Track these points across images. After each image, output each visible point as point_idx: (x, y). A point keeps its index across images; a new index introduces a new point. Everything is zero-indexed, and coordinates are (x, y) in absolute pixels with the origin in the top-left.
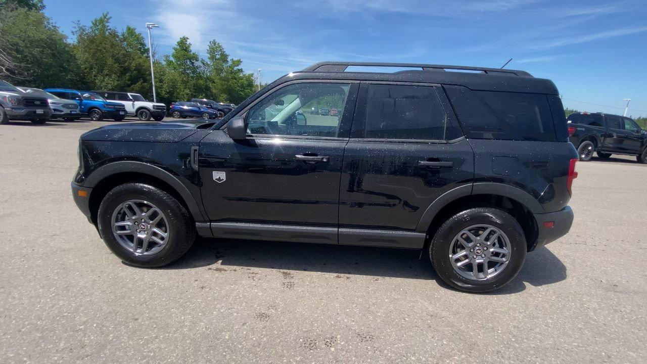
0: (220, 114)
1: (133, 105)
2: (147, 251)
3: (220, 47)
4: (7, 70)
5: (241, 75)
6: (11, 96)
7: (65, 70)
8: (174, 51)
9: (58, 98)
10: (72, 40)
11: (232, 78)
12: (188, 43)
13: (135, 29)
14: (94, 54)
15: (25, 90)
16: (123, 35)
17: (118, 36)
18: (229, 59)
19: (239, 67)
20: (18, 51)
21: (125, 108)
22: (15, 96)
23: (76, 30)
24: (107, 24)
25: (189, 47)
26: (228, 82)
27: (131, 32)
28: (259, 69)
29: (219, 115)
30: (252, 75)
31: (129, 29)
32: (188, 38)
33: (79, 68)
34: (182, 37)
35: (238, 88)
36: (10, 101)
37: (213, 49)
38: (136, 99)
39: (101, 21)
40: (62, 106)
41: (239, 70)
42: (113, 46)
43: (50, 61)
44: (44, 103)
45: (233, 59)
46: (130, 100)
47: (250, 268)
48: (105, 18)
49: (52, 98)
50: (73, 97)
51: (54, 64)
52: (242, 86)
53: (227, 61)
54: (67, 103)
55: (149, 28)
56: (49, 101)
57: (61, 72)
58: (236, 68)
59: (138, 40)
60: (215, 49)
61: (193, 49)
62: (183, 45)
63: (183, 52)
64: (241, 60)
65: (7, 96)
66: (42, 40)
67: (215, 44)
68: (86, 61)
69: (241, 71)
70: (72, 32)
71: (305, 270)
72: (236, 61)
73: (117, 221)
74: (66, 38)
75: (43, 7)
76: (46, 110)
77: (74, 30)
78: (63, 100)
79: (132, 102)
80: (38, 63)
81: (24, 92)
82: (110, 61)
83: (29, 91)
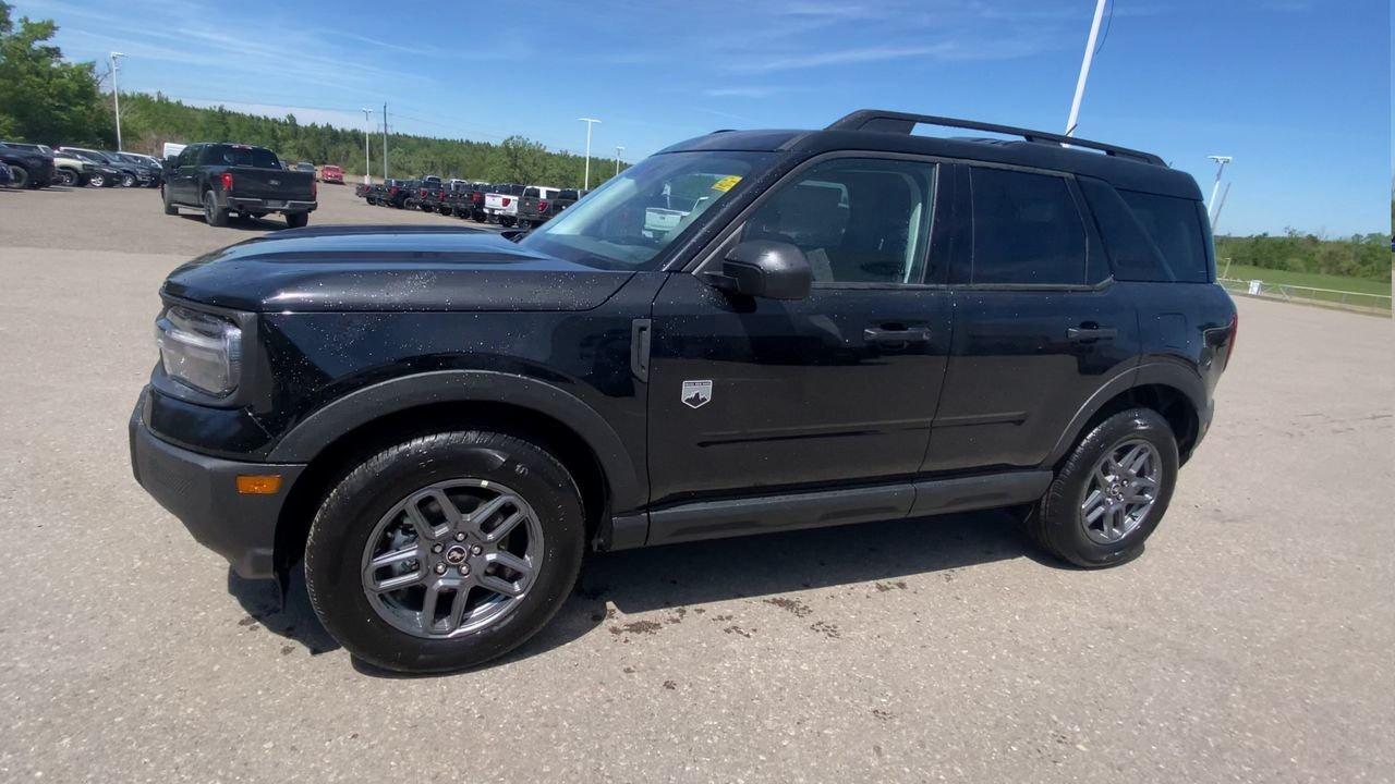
0: (15, 172)
5: (54, 65)
11: (29, 72)
18: (14, 18)
19: (50, 43)
26: (16, 80)
28: (113, 53)
29: (12, 177)
30: (91, 67)
35: (50, 100)
41: (48, 50)
45: (26, 20)
52: (62, 94)
53: (9, 23)
58: (37, 45)
64: (55, 25)
69: (55, 52)
72: (38, 25)
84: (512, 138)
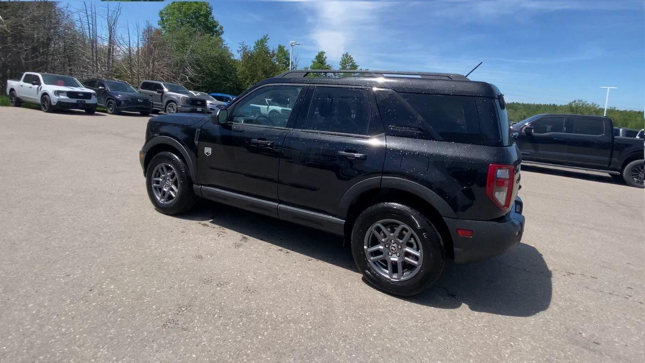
1: (268, 108)
2: (167, 201)
3: (351, 59)
4: (190, 78)
6: (184, 97)
7: (227, 80)
8: (312, 64)
9: (216, 100)
10: (237, 56)
12: (324, 57)
13: (284, 47)
14: (250, 68)
15: (196, 93)
16: (273, 52)
17: (270, 53)
20: (198, 65)
21: (260, 111)
22: (186, 97)
23: (241, 49)
24: (266, 44)
25: (325, 60)
27: (281, 49)
31: (280, 47)
32: (324, 53)
33: (236, 78)
34: (320, 52)
36: (182, 101)
37: (345, 60)
38: (270, 104)
39: (262, 41)
40: (217, 106)
42: (264, 60)
43: (218, 72)
44: (203, 103)
46: (266, 105)
47: (225, 228)
48: (265, 39)
49: (212, 100)
50: (226, 100)
51: (221, 75)
54: (220, 104)
55: (292, 46)
56: (208, 102)
57: (225, 81)
59: (285, 56)
60: (347, 60)
61: (328, 62)
62: (320, 59)
63: (319, 65)
65: (181, 97)
66: (215, 57)
67: (347, 56)
68: (243, 73)
70: (238, 51)
71: (261, 239)
73: (155, 177)
74: (233, 55)
75: (222, 33)
76: (203, 109)
77: (239, 49)
78: (219, 102)
79: (267, 106)
80: (211, 74)
81: (195, 95)
82: (260, 73)
83: (198, 94)
84: (575, 101)
